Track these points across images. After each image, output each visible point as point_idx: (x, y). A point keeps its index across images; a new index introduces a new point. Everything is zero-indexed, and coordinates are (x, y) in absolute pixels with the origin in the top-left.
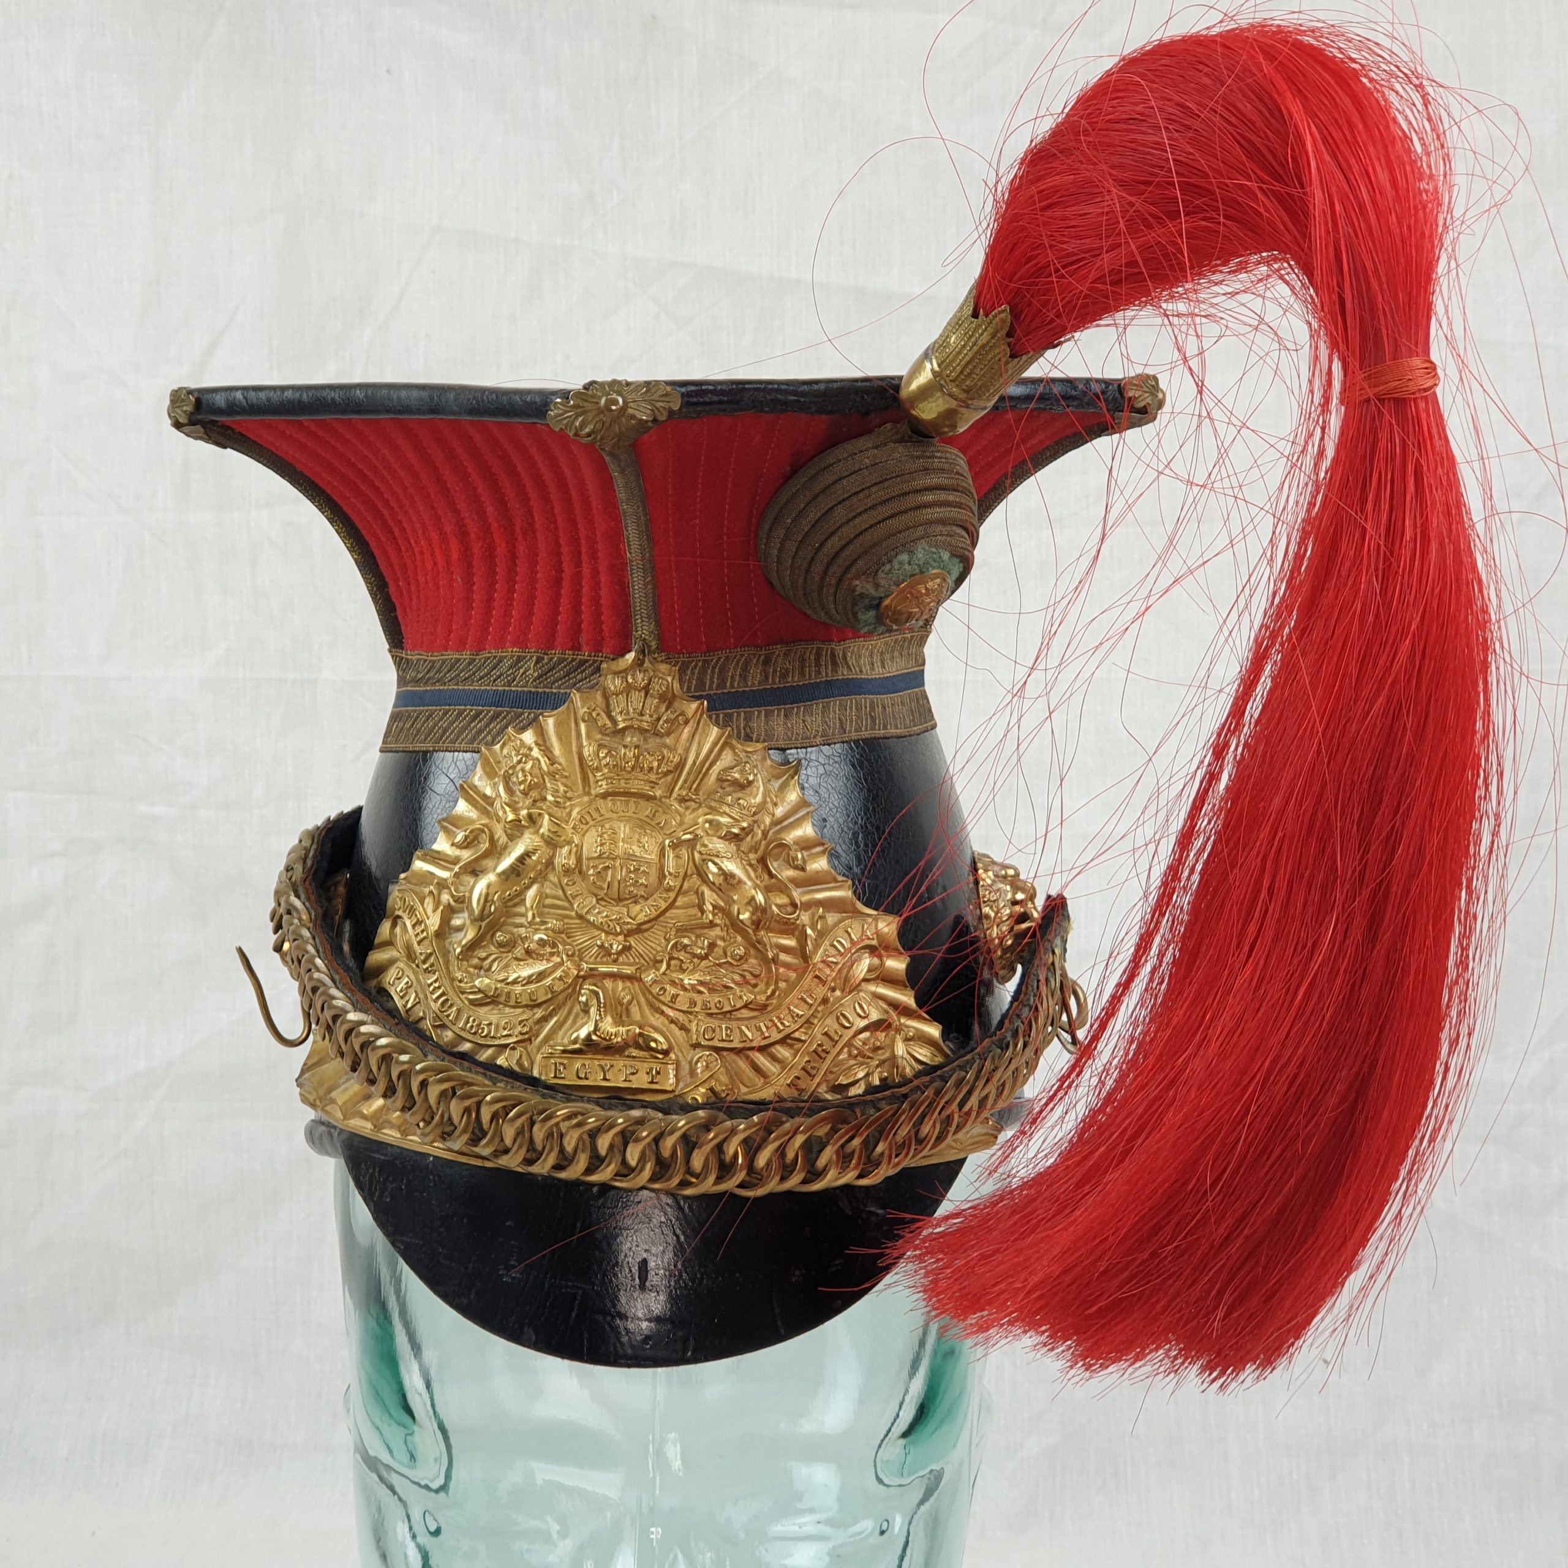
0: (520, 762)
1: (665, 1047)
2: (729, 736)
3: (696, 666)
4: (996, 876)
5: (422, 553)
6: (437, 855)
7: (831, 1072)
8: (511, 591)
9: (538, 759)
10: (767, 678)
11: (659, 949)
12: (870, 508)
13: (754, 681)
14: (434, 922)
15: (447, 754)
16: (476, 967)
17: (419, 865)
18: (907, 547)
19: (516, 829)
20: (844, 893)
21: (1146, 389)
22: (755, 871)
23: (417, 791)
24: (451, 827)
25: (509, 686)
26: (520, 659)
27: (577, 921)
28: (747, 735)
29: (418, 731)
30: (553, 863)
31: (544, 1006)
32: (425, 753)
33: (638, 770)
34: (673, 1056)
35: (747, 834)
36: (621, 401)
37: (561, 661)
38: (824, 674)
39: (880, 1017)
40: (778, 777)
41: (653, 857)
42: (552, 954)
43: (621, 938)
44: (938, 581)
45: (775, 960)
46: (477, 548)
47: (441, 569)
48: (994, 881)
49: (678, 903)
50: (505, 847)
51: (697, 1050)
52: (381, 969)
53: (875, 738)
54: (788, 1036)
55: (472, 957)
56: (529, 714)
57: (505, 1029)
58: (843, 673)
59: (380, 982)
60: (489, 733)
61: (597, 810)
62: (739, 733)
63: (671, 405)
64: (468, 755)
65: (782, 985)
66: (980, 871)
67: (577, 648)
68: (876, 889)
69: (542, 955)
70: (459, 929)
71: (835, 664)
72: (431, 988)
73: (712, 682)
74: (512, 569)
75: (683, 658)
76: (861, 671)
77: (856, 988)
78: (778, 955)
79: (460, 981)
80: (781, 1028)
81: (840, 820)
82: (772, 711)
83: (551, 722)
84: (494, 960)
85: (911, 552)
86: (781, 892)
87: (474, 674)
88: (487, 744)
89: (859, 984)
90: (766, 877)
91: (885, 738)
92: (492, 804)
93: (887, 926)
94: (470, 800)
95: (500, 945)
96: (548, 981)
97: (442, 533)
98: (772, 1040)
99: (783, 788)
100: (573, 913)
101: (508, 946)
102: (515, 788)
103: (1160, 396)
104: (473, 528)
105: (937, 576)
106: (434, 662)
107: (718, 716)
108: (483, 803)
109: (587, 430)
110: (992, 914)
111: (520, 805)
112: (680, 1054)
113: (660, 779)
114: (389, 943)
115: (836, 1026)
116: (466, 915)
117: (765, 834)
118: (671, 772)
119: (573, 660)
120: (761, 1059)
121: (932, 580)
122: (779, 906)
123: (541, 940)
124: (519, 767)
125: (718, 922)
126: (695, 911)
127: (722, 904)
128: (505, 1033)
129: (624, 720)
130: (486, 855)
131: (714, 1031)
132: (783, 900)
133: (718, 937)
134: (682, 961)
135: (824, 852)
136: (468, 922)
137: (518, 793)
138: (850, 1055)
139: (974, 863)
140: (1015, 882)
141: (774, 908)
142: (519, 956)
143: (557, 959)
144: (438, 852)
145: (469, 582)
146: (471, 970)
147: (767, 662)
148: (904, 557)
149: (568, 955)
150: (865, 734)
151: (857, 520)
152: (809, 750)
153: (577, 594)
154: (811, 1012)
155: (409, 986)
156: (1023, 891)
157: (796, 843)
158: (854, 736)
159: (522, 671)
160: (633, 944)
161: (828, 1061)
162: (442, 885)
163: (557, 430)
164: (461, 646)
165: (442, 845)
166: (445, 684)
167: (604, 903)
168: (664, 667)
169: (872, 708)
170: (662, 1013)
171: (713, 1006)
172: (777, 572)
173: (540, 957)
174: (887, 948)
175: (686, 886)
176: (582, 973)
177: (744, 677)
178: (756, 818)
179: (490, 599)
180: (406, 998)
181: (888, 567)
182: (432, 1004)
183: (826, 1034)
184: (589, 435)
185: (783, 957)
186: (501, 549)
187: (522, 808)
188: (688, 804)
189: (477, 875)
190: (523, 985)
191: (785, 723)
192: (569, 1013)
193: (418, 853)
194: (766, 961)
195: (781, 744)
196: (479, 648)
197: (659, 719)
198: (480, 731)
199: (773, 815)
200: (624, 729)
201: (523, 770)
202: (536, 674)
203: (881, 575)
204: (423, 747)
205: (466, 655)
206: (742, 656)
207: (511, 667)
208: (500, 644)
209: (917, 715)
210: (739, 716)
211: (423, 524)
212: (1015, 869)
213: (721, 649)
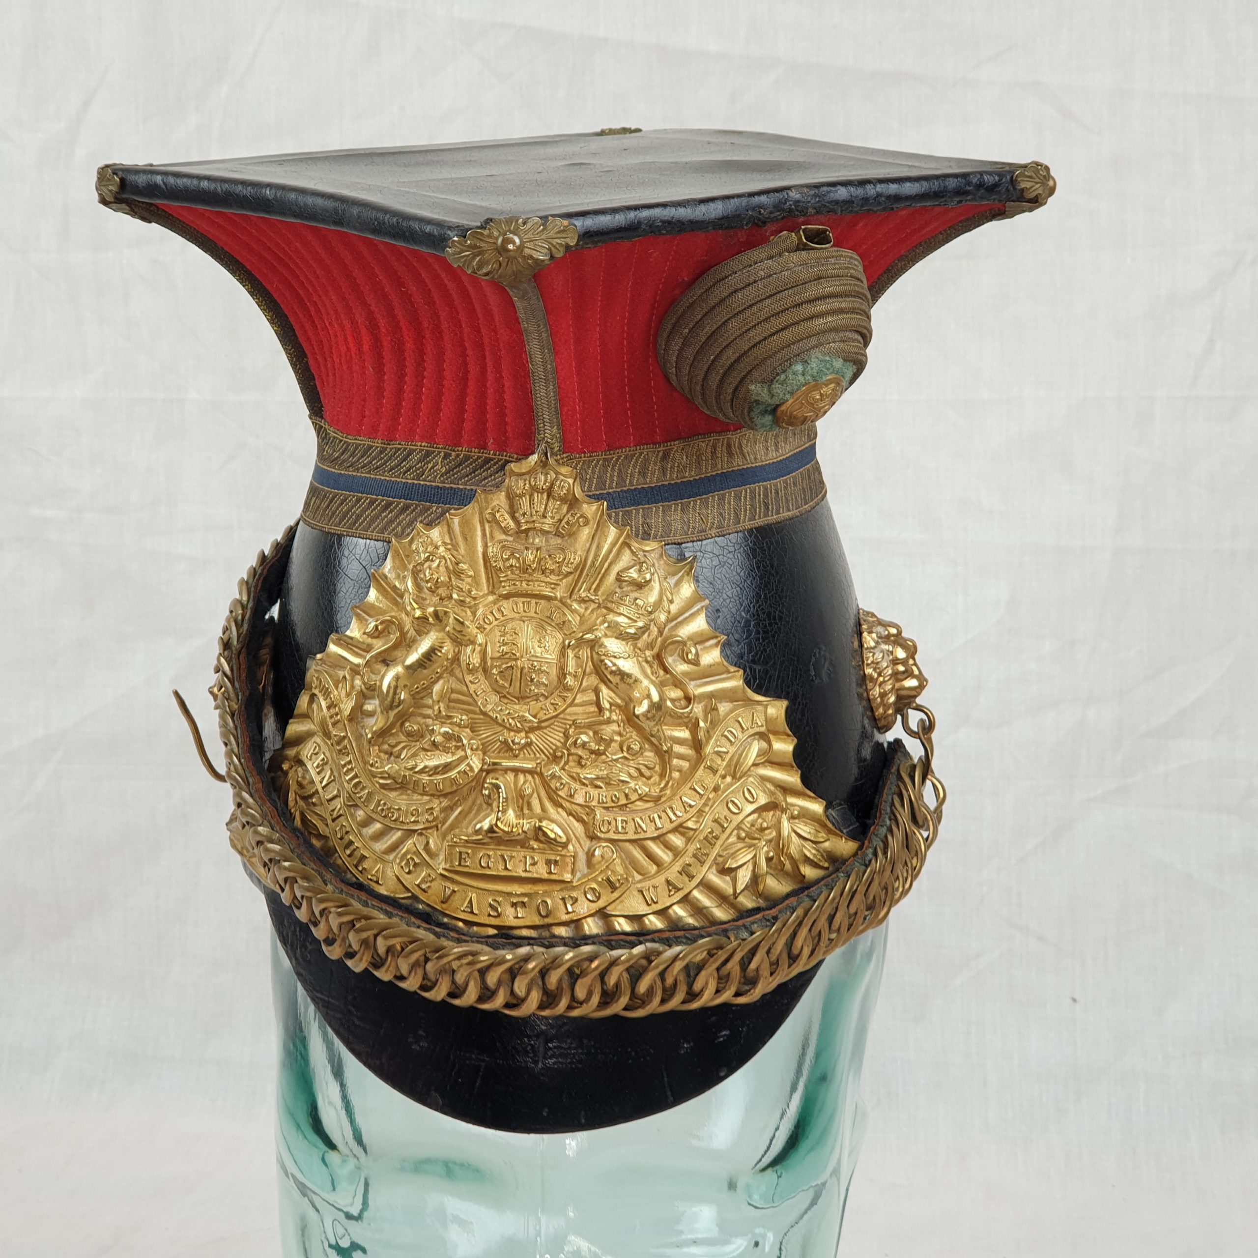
0: (427, 559)
1: (564, 840)
2: (628, 535)
3: (596, 466)
4: (880, 637)
5: (336, 336)
6: (350, 641)
7: (721, 856)
8: (419, 385)
9: (444, 557)
10: (664, 475)
11: (559, 744)
12: (763, 321)
13: (653, 479)
14: (347, 706)
15: (360, 540)
16: (386, 753)
17: (332, 648)
18: (802, 357)
19: (422, 625)
20: (735, 682)
21: (1037, 180)
22: (651, 667)
23: (332, 573)
24: (363, 614)
25: (419, 480)
26: (428, 453)
27: (482, 717)
28: (645, 532)
29: (333, 514)
30: (458, 659)
31: (450, 796)
32: (340, 537)
33: (540, 572)
34: (570, 847)
35: (644, 633)
36: (517, 241)
37: (467, 458)
38: (719, 466)
39: (767, 801)
40: (674, 575)
41: (552, 656)
42: (457, 748)
43: (523, 734)
44: (832, 386)
45: (669, 752)
46: (386, 342)
47: (353, 355)
48: (877, 643)
49: (577, 701)
50: (414, 641)
51: (594, 842)
52: (300, 740)
53: (768, 525)
54: (681, 825)
55: (383, 743)
56: (437, 508)
57: (413, 815)
58: (738, 463)
59: (298, 753)
60: (399, 524)
61: (499, 610)
62: (637, 530)
63: (568, 240)
64: (380, 544)
65: (676, 775)
66: (865, 634)
67: (483, 447)
68: (766, 674)
69: (449, 748)
70: (371, 714)
71: (730, 454)
72: (345, 769)
73: (612, 481)
74: (420, 364)
75: (585, 457)
76: (755, 459)
77: (745, 774)
78: (672, 747)
79: (372, 765)
80: (674, 818)
81: (734, 610)
82: (670, 507)
83: (456, 520)
84: (404, 748)
85: (805, 362)
86: (676, 686)
87: (385, 463)
88: (396, 536)
89: (749, 770)
90: (662, 672)
91: (778, 523)
92: (402, 597)
93: (777, 709)
94: (381, 589)
95: (409, 734)
96: (453, 774)
97: (353, 322)
98: (664, 830)
99: (678, 584)
100: (477, 710)
101: (416, 736)
102: (423, 584)
103: (1051, 183)
104: (382, 323)
105: (830, 381)
106: (349, 444)
107: (617, 514)
108: (394, 595)
109: (484, 271)
110: (875, 675)
111: (428, 602)
112: (577, 845)
113: (561, 580)
114: (306, 716)
115: (726, 812)
116: (376, 702)
117: (661, 633)
118: (571, 573)
119: (479, 457)
121: (826, 385)
122: (673, 701)
123: (447, 733)
124: (426, 565)
125: (614, 717)
126: (593, 709)
127: (619, 701)
128: (412, 819)
129: (527, 522)
130: (395, 647)
131: (609, 823)
132: (675, 693)
133: (614, 732)
134: (581, 757)
135: (716, 645)
136: (379, 710)
137: (426, 590)
138: (739, 837)
140: (898, 640)
141: (669, 703)
142: (426, 746)
143: (460, 753)
144: (352, 638)
145: (380, 371)
146: (382, 755)
147: (665, 457)
148: (799, 368)
149: (472, 749)
150: (759, 522)
151: (751, 334)
152: (704, 542)
153: (482, 396)
154: (703, 801)
155: (325, 763)
156: (904, 647)
157: (690, 638)
158: (748, 525)
159: (430, 465)
160: (534, 740)
161: (718, 846)
162: (355, 670)
163: (455, 266)
164: (373, 433)
165: (354, 631)
166: (358, 469)
167: (506, 701)
168: (564, 470)
169: (766, 496)
170: (561, 806)
171: (609, 799)
172: (676, 375)
173: (446, 750)
174: (776, 733)
175: (584, 684)
176: (486, 767)
177: (643, 473)
178: (653, 616)
179: (400, 391)
180: (323, 775)
181: (783, 376)
182: (346, 784)
183: (716, 821)
184: (487, 274)
185: (677, 749)
186: (409, 345)
187: (429, 605)
188: (588, 604)
189: (388, 665)
190: (430, 776)
192: (473, 803)
193: (333, 636)
194: (659, 752)
195: (678, 538)
196: (391, 439)
197: (560, 521)
198: (391, 522)
199: (669, 612)
200: (527, 531)
201: (430, 568)
202: (444, 470)
203: (776, 385)
204: (338, 530)
205: (378, 443)
206: (641, 454)
207: (420, 461)
208: (410, 436)
209: (808, 493)
210: (637, 514)
211: (336, 311)
212: (895, 626)
213: (621, 447)
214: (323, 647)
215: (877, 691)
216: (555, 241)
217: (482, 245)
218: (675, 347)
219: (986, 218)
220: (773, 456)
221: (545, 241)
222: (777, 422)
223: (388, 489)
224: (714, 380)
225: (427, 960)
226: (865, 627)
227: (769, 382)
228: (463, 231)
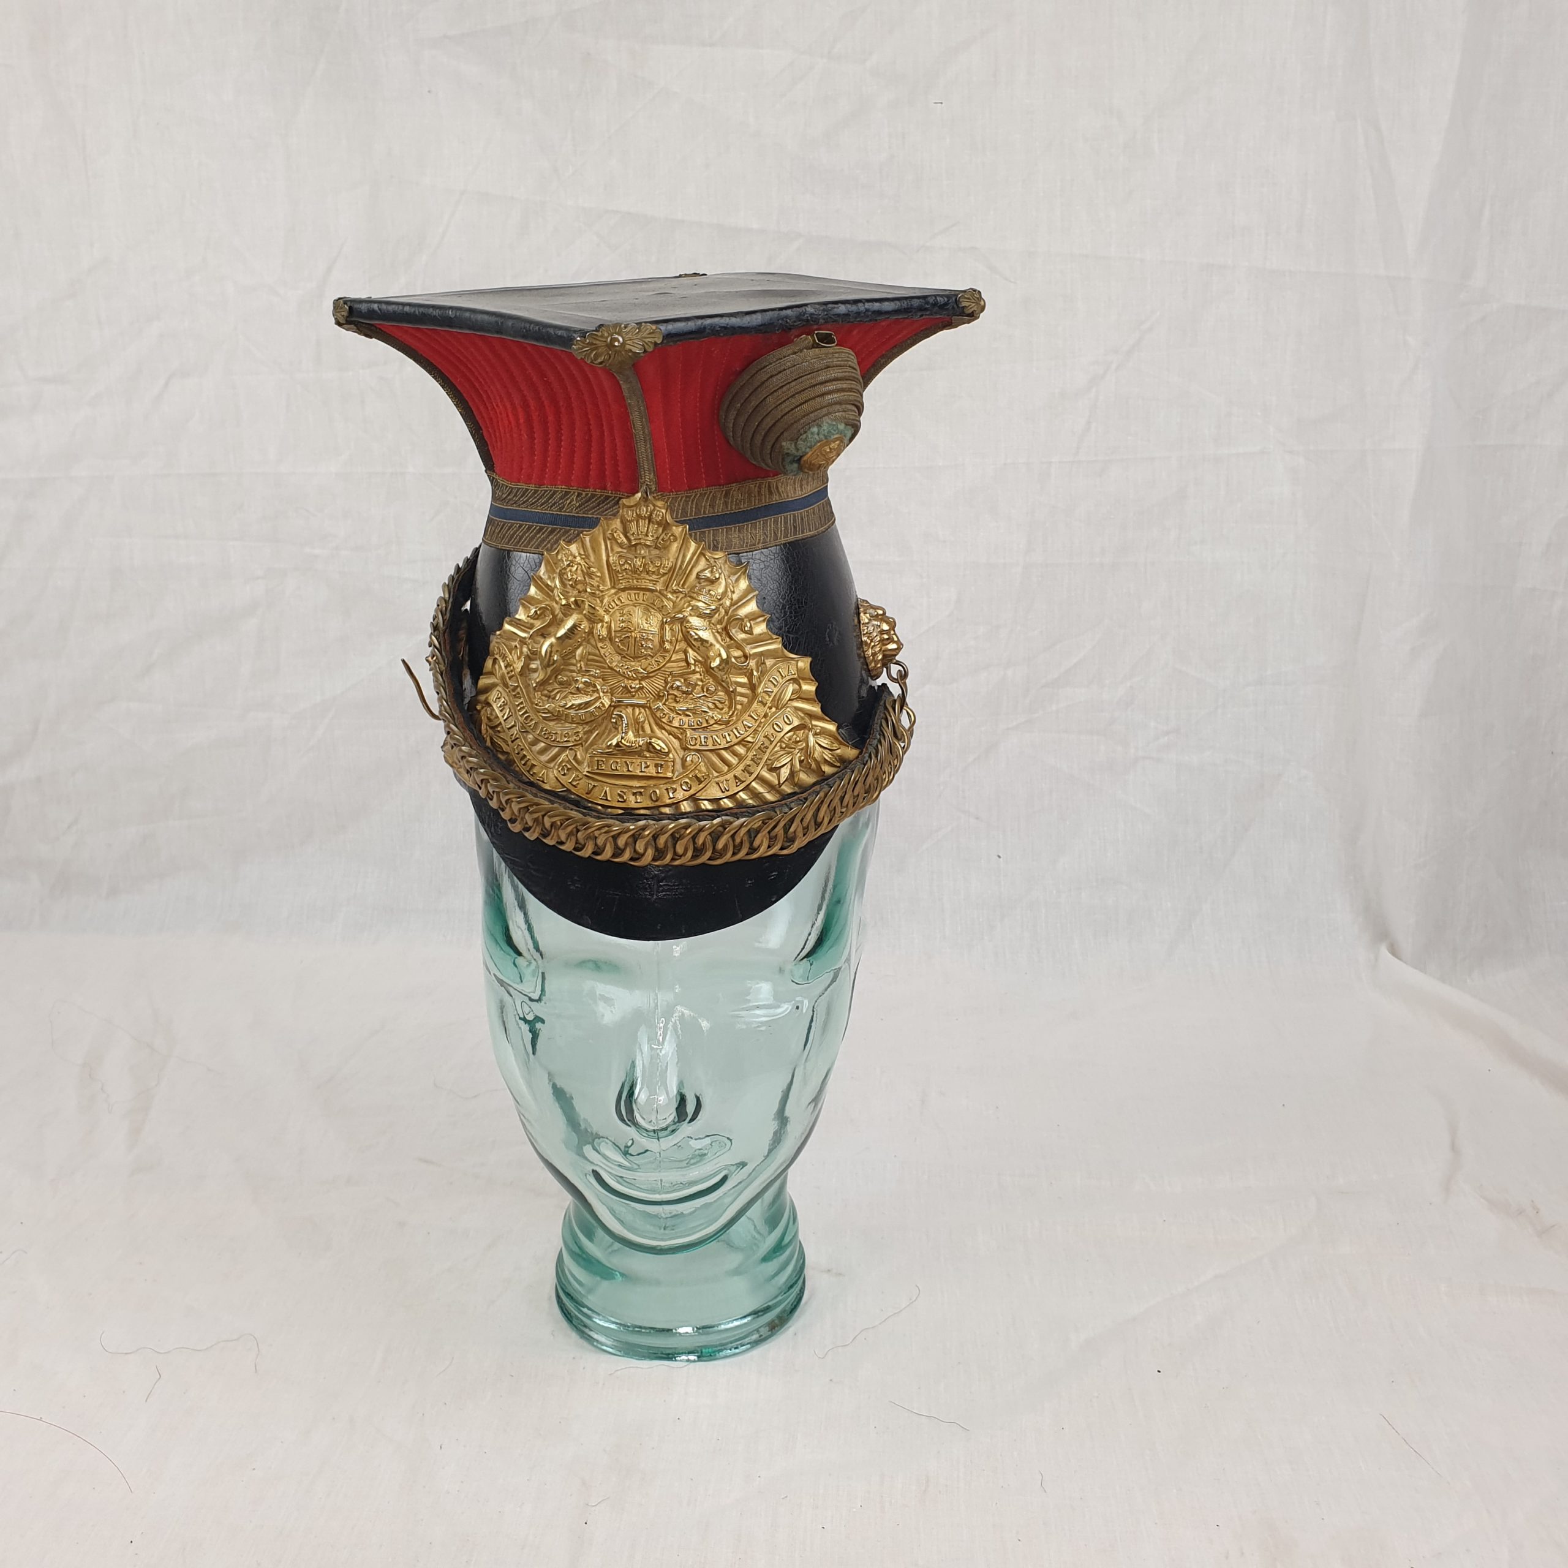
0: (569, 565)
1: (667, 750)
2: (703, 548)
3: (681, 500)
5: (501, 414)
6: (518, 622)
7: (770, 760)
8: (559, 446)
9: (580, 564)
10: (727, 507)
11: (661, 688)
12: (791, 397)
13: (719, 509)
14: (519, 666)
15: (523, 554)
16: (546, 696)
17: (507, 627)
18: (817, 422)
19: (567, 610)
20: (776, 646)
21: (973, 301)
22: (721, 636)
23: (505, 577)
24: (527, 604)
25: (561, 511)
26: (567, 493)
27: (609, 670)
28: (714, 546)
29: (504, 536)
30: (593, 633)
31: (590, 724)
32: (509, 551)
33: (646, 573)
34: (671, 756)
35: (716, 613)
36: (621, 339)
37: (593, 496)
38: (763, 501)
39: (799, 723)
40: (735, 574)
41: (655, 629)
42: (593, 691)
43: (637, 682)
44: (838, 442)
45: (734, 691)
46: (535, 416)
47: (513, 427)
48: (870, 620)
49: (672, 659)
50: (562, 621)
51: (686, 752)
52: (487, 689)
53: (796, 541)
54: (743, 740)
55: (544, 690)
56: (575, 531)
57: (565, 737)
58: (776, 499)
59: (487, 698)
60: (549, 542)
61: (619, 599)
62: (709, 546)
63: (656, 340)
64: (536, 556)
65: (739, 707)
66: (862, 614)
67: (604, 488)
68: (797, 641)
69: (589, 692)
70: (535, 670)
71: (770, 493)
72: (519, 708)
73: (691, 511)
74: (558, 431)
75: (673, 495)
76: (788, 496)
77: (784, 706)
78: (736, 689)
79: (537, 705)
80: (738, 735)
81: (775, 598)
83: (587, 539)
84: (558, 693)
85: (819, 426)
86: (738, 649)
87: (537, 501)
88: (547, 550)
89: (787, 703)
90: (728, 639)
91: (803, 539)
92: (552, 591)
93: (804, 663)
94: (538, 586)
95: (561, 683)
96: (591, 709)
97: (512, 404)
98: (732, 743)
99: (737, 580)
100: (606, 666)
101: (565, 684)
102: (567, 582)
103: (982, 303)
104: (532, 403)
105: (837, 439)
106: (512, 488)
107: (696, 533)
108: (547, 590)
109: (599, 361)
110: (869, 641)
111: (570, 594)
112: (675, 754)
113: (660, 578)
114: (491, 673)
115: (773, 731)
116: (538, 662)
117: (727, 613)
118: (666, 573)
119: (601, 496)
120: (726, 755)
121: (834, 442)
122: (736, 658)
123: (586, 682)
124: (568, 569)
125: (698, 670)
126: (684, 664)
127: (700, 659)
128: (566, 739)
129: (635, 539)
130: (549, 625)
131: (696, 739)
132: (738, 653)
133: (698, 679)
134: (676, 696)
135: (764, 621)
136: (540, 667)
137: (568, 586)
138: (781, 747)
139: (858, 608)
140: (883, 618)
141: (733, 660)
142: (573, 691)
143: (596, 695)
144: (519, 620)
145: (532, 438)
146: (543, 697)
147: (727, 495)
148: (815, 429)
149: (603, 692)
150: (790, 539)
151: (783, 406)
152: (754, 553)
153: (602, 452)
154: (757, 724)
155: (505, 704)
156: (888, 623)
157: (746, 616)
158: (783, 541)
159: (568, 502)
160: (645, 686)
161: (767, 753)
162: (523, 641)
163: (579, 358)
164: (528, 480)
165: (521, 615)
166: (519, 506)
167: (626, 660)
168: (659, 503)
169: (795, 521)
170: (664, 729)
171: (695, 724)
172: (733, 437)
173: (586, 693)
174: (803, 679)
175: (677, 648)
176: (613, 704)
177: (712, 506)
178: (721, 602)
179: (546, 450)
180: (504, 712)
181: (804, 436)
182: (520, 718)
183: (766, 737)
184: (601, 363)
185: (739, 689)
186: (551, 418)
187: (571, 596)
188: (678, 594)
189: (545, 637)
190: (576, 711)
191: (739, 536)
192: (606, 728)
193: (507, 619)
194: (727, 692)
195: (737, 550)
196: (541, 484)
197: (658, 538)
198: (543, 540)
199: (732, 599)
200: (636, 545)
201: (571, 571)
202: (578, 504)
203: (800, 442)
204: (508, 547)
205: (532, 487)
206: (711, 492)
207: (561, 498)
208: (554, 483)
209: (823, 519)
210: (709, 533)
211: (500, 396)
212: (883, 609)
213: (697, 488)
214: (501, 627)
215: (870, 652)
216: (647, 340)
217: (597, 342)
218: (732, 417)
219: (939, 328)
220: (799, 494)
221: (641, 339)
222: (801, 469)
223: (540, 518)
224: (758, 439)
225: (578, 831)
226: (861, 610)
227: (795, 440)
228: (583, 333)
